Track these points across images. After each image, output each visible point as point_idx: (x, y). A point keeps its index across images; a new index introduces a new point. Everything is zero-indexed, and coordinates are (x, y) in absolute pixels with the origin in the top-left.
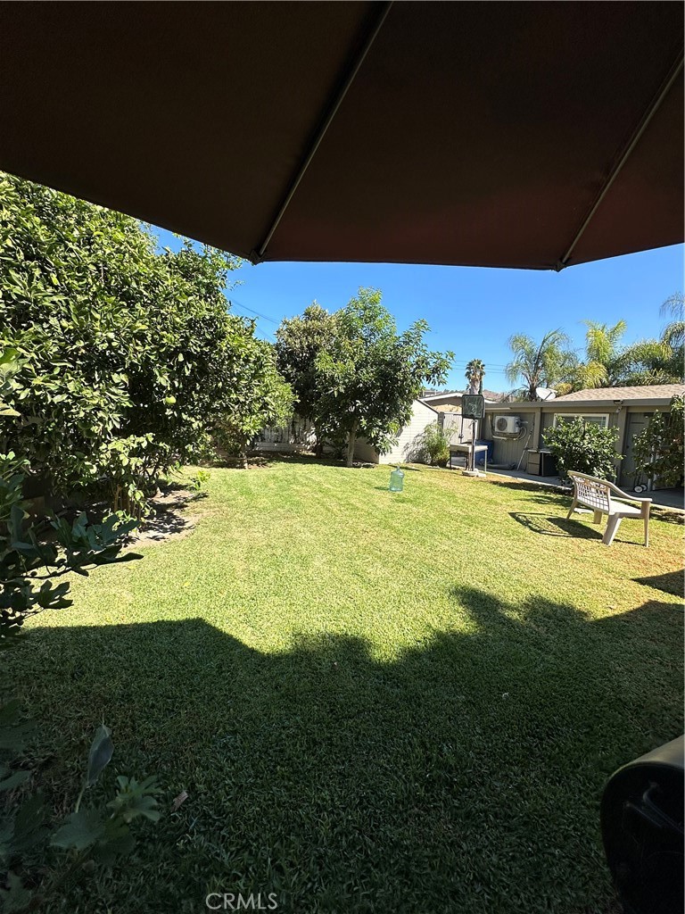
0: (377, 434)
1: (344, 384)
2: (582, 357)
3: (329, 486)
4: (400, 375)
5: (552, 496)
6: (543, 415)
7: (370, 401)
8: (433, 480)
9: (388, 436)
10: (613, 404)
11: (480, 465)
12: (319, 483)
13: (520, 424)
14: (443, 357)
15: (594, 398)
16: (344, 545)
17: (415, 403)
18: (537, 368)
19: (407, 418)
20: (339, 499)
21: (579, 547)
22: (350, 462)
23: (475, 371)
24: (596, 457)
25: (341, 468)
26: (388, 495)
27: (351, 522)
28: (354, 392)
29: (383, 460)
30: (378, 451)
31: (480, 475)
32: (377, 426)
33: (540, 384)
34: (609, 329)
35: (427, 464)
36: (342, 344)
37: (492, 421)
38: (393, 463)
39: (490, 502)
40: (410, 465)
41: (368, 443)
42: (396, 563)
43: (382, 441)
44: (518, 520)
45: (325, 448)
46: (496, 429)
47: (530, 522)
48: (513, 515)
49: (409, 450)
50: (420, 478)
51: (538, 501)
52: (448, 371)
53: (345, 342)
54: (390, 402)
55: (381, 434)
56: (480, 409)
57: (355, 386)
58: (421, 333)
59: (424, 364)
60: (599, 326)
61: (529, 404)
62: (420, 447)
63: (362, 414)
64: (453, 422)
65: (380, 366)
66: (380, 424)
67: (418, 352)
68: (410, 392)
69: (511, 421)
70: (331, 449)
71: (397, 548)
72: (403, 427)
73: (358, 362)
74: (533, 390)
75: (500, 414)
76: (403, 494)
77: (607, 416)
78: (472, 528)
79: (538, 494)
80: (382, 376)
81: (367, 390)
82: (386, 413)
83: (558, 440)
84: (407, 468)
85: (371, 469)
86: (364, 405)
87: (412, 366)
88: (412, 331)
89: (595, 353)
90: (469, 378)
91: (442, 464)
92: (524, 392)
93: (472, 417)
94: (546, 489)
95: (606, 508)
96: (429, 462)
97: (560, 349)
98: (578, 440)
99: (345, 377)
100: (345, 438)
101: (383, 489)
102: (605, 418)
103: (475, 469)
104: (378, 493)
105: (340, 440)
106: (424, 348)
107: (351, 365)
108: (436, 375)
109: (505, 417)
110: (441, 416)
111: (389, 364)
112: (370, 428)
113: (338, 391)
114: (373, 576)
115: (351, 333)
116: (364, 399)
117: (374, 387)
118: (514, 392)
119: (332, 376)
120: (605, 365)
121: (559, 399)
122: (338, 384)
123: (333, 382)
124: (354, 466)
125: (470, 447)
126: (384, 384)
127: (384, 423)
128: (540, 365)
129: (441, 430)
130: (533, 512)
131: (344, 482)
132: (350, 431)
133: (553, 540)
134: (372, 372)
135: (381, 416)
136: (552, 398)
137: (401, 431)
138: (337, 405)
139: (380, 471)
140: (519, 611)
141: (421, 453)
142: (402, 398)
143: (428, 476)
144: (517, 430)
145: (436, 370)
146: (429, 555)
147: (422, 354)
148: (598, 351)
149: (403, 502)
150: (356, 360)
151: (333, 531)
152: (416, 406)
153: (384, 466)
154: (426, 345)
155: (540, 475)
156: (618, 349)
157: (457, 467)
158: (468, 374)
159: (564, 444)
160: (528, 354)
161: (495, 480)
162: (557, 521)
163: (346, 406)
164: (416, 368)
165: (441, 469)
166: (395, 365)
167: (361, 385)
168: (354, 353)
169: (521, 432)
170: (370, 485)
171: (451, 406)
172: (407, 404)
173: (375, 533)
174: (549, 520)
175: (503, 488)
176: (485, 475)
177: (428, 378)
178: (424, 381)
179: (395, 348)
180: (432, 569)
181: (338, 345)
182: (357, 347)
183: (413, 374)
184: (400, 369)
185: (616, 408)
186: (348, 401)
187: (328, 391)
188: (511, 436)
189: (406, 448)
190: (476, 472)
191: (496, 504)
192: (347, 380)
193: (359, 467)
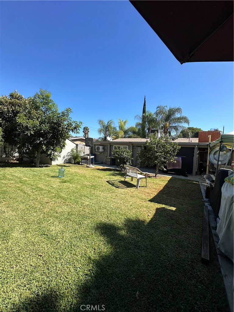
0: (51, 153)
1: (34, 130)
2: (118, 129)
3: (26, 179)
4: (60, 128)
5: (116, 172)
6: (110, 146)
7: (47, 138)
8: (76, 171)
9: (56, 153)
10: (129, 143)
11: (92, 163)
12: (20, 178)
13: (104, 149)
14: (78, 123)
15: (122, 141)
16: (35, 214)
17: (67, 140)
18: (106, 131)
19: (64, 146)
20: (32, 185)
21: (130, 191)
22: (38, 165)
23: (86, 130)
24: (127, 159)
25: (33, 168)
26: (58, 180)
27: (39, 198)
28: (39, 134)
29: (53, 163)
30: (51, 160)
31: (93, 167)
32: (51, 149)
33: (107, 136)
34: (124, 121)
35: (72, 164)
36: (32, 112)
37: (95, 147)
38: (58, 164)
39: (99, 177)
40: (66, 165)
41: (46, 156)
42: (66, 219)
43: (53, 155)
44: (110, 184)
45: (24, 159)
46: (96, 150)
47: (114, 184)
48: (108, 182)
49: (65, 159)
50: (71, 170)
51: (113, 175)
52: (80, 129)
53: (33, 112)
54: (57, 139)
55: (53, 152)
56: (92, 143)
57: (39, 132)
58: (69, 113)
59: (71, 125)
60: (121, 120)
61: (104, 142)
62: (69, 157)
63: (43, 144)
64: (82, 148)
65: (52, 124)
66: (52, 148)
67: (68, 120)
68: (65, 136)
69: (101, 147)
70: (28, 159)
71: (66, 209)
72: (62, 150)
73: (40, 121)
74: (105, 138)
75: (97, 145)
76: (65, 178)
77: (128, 146)
78: (96, 191)
79: (112, 172)
80: (53, 128)
81: (46, 134)
82: (55, 144)
83: (117, 154)
84: (65, 166)
85: (49, 168)
86: (44, 140)
87: (66, 125)
88: (65, 111)
89: (121, 128)
90: (84, 132)
91: (78, 163)
92: (103, 138)
93: (89, 146)
94: (114, 170)
95: (136, 177)
96: (73, 162)
97: (113, 126)
98: (122, 154)
99: (34, 127)
100: (35, 155)
101: (55, 177)
102: (127, 147)
103: (91, 165)
104: (53, 179)
105: (32, 155)
106: (70, 119)
107: (37, 123)
108: (75, 130)
109: (99, 146)
110: (77, 145)
111: (55, 124)
112: (47, 150)
113: (30, 133)
114: (54, 232)
115: (37, 108)
116: (44, 138)
117: (49, 133)
118: (100, 138)
119: (27, 127)
120: (123, 131)
121: (113, 141)
122: (30, 130)
123: (27, 128)
124: (40, 167)
125: (89, 157)
126: (54, 132)
127: (54, 148)
128: (107, 130)
129: (77, 151)
130: (114, 180)
131: (34, 175)
132: (37, 151)
133: (123, 190)
134: (48, 126)
135: (53, 145)
136: (111, 140)
137: (61, 151)
138: (30, 140)
139: (53, 168)
140: (124, 229)
141: (70, 159)
142: (61, 138)
143: (74, 169)
144: (103, 150)
145: (75, 128)
146: (81, 209)
147: (70, 121)
148: (122, 128)
149: (65, 182)
150: (39, 120)
151: (27, 206)
152: (67, 141)
153: (54, 166)
154: (71, 118)
155: (111, 165)
156: (126, 127)
157: (84, 164)
158: (84, 131)
159: (119, 155)
160: (104, 126)
161: (98, 168)
162: (121, 182)
163: (35, 140)
164: (68, 126)
165: (78, 166)
166: (58, 124)
167: (42, 131)
168: (39, 117)
169: (104, 151)
170: (48, 175)
171: (80, 142)
172: (64, 140)
173: (53, 202)
174: (119, 182)
175: (102, 171)
176: (94, 167)
177: (73, 131)
178: (71, 132)
179: (58, 117)
180: (84, 217)
181: (29, 113)
182: (40, 115)
183: (66, 129)
184: (60, 126)
185: (130, 144)
186: (36, 138)
187: (25, 132)
188: (101, 153)
189: (64, 157)
190: (91, 166)
191: (101, 178)
192: (35, 129)
193: (43, 167)
